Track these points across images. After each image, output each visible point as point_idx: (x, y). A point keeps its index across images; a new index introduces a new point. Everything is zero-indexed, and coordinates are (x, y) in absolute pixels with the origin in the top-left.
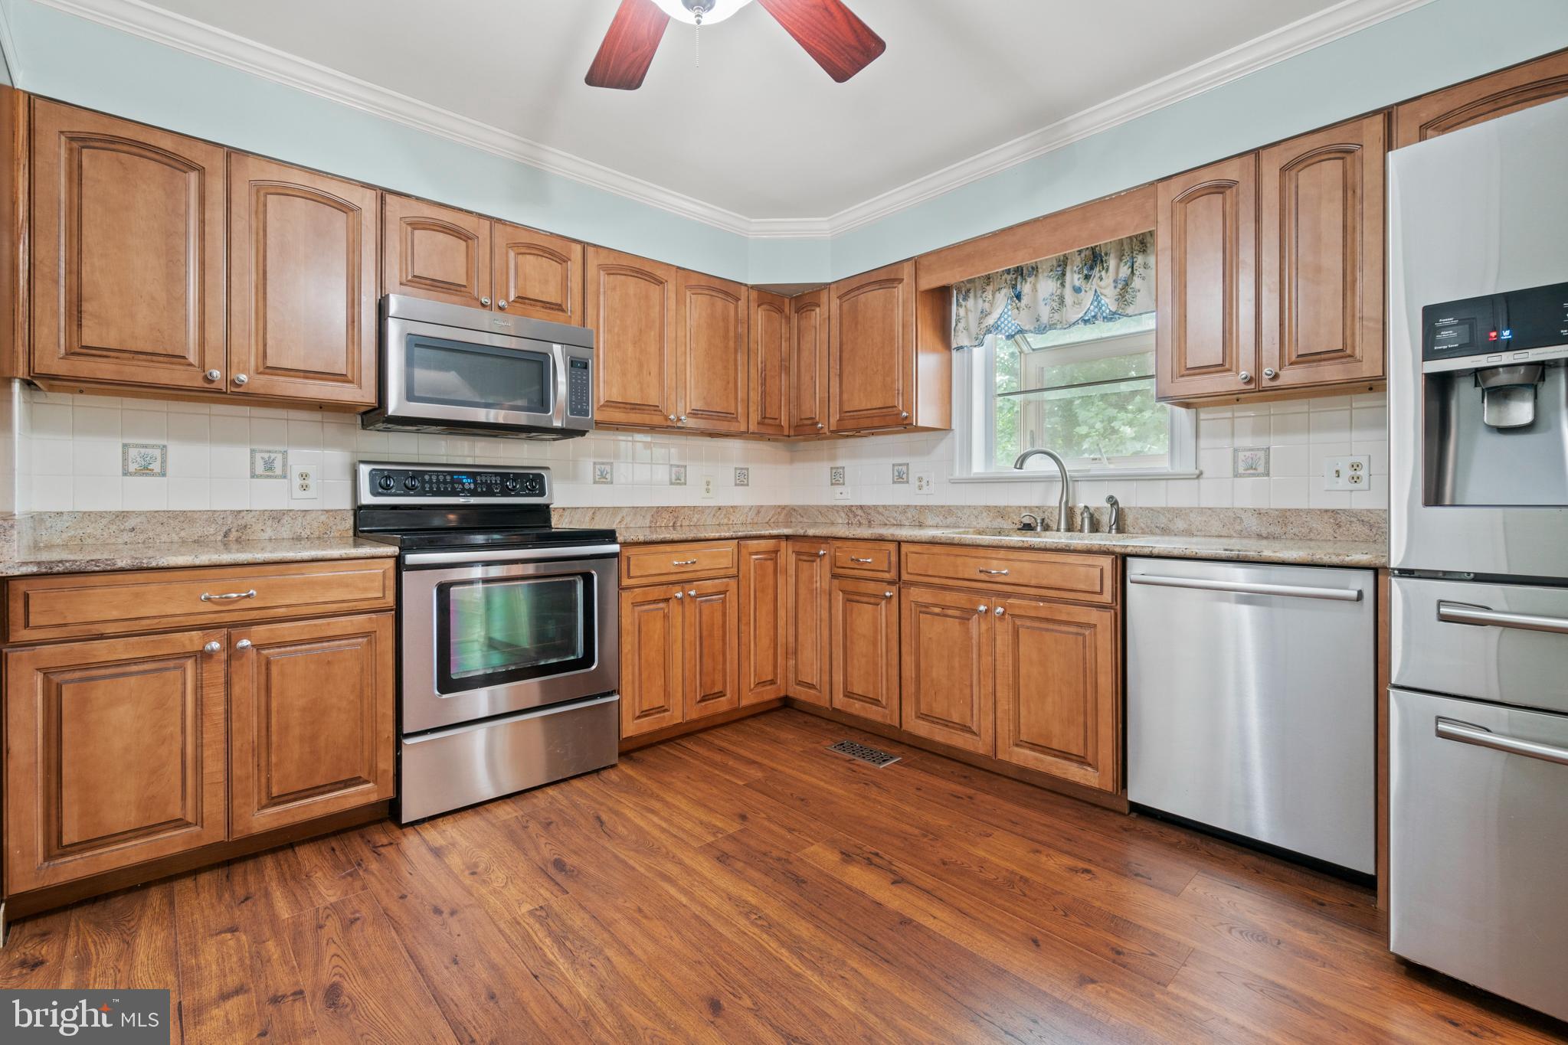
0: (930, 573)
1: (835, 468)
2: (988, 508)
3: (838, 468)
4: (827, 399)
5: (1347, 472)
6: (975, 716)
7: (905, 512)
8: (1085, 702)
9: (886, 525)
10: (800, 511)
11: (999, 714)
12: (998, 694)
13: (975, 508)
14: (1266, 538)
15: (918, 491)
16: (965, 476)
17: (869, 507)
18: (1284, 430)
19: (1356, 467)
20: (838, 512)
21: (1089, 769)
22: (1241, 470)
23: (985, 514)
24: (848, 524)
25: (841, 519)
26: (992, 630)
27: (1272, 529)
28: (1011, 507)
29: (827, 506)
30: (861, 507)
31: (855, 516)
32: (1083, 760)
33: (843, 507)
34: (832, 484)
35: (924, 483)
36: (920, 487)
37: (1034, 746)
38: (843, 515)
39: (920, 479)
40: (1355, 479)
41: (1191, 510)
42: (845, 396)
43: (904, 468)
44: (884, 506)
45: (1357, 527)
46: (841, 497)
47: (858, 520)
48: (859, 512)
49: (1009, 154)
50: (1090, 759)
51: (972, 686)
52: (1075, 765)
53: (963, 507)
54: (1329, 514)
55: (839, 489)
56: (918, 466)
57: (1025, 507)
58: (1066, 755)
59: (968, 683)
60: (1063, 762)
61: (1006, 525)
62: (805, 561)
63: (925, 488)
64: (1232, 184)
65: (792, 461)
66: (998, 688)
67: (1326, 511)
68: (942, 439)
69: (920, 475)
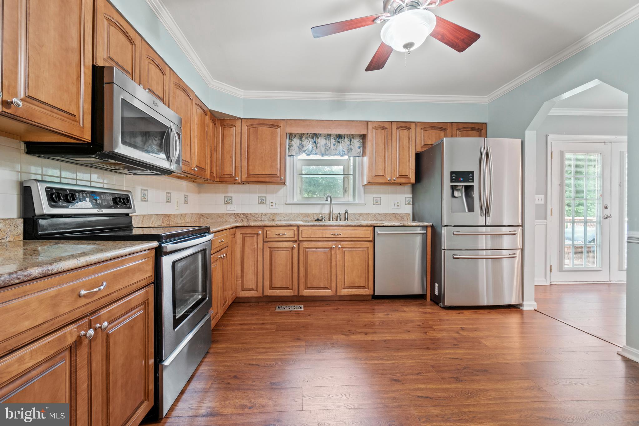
0: (312, 237)
1: (227, 197)
2: (302, 214)
3: (228, 197)
4: (240, 167)
5: (396, 204)
6: (329, 283)
7: (266, 216)
8: (365, 270)
9: (256, 221)
10: (206, 216)
11: (338, 280)
12: (338, 274)
13: (296, 214)
14: (381, 221)
15: (271, 207)
16: (291, 202)
17: (248, 214)
18: (385, 193)
19: (398, 203)
20: (230, 216)
21: (366, 289)
22: (375, 203)
23: (300, 216)
24: (236, 221)
25: (232, 219)
26: (336, 253)
27: (383, 218)
28: (310, 213)
29: (223, 214)
30: (243, 214)
31: (240, 217)
32: (364, 287)
33: (233, 214)
34: (225, 204)
35: (274, 204)
36: (272, 206)
37: (349, 287)
38: (233, 217)
39: (272, 203)
40: (398, 206)
41: (364, 214)
42: (251, 168)
43: (264, 198)
44: (255, 213)
45: (399, 217)
46: (231, 209)
47: (241, 219)
48: (242, 216)
49: (325, 96)
50: (366, 287)
51: (328, 273)
52: (362, 289)
53: (292, 213)
54: (394, 214)
55: (229, 206)
56: (270, 198)
57: (315, 213)
58: (360, 287)
59: (327, 273)
60: (358, 290)
61: (308, 219)
62: (248, 237)
63: (274, 207)
64: (386, 128)
65: (199, 192)
66: (338, 272)
67: (393, 214)
68: (281, 188)
69: (272, 201)
